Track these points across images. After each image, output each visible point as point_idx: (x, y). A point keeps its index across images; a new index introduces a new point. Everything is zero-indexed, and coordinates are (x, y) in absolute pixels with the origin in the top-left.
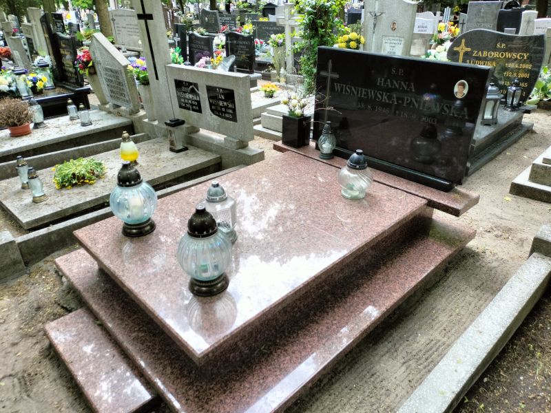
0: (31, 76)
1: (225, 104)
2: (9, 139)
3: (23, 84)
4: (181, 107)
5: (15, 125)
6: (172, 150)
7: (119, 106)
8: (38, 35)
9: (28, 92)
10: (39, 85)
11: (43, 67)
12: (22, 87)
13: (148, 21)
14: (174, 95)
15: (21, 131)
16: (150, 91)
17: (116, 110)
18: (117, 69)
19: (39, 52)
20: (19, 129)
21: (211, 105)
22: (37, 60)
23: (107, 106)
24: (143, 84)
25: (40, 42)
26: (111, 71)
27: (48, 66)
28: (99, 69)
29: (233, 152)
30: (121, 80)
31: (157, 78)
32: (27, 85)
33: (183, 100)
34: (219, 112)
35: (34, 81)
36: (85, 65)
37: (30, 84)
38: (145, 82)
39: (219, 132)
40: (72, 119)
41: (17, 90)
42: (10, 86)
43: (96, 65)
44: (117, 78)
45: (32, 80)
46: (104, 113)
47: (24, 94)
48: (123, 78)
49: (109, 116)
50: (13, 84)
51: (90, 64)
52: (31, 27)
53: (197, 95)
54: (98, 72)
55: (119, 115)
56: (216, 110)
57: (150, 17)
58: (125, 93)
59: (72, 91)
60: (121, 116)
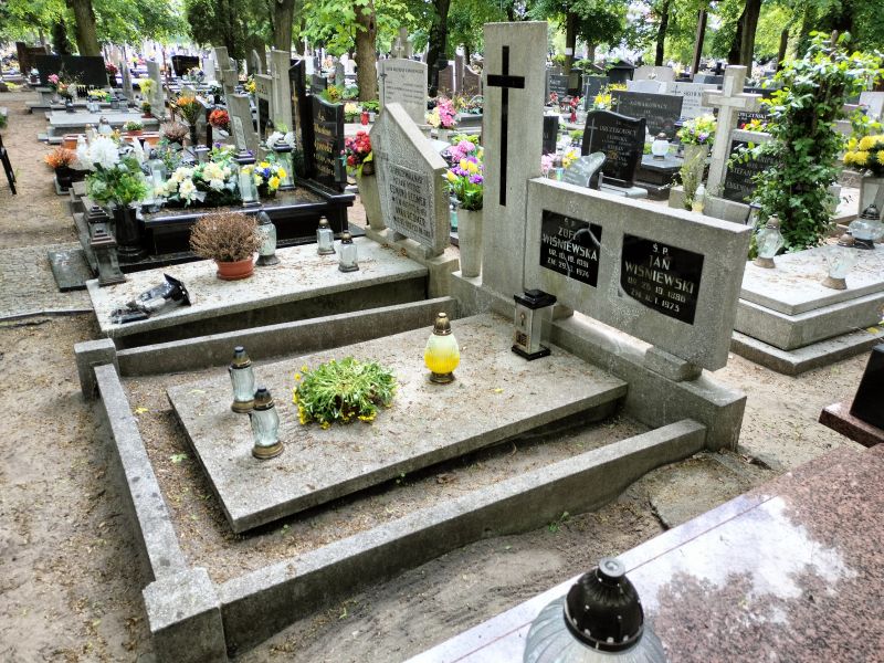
0: (261, 167)
1: (669, 280)
2: (215, 283)
3: (247, 181)
4: (543, 262)
5: (229, 259)
6: (516, 350)
7: (404, 238)
8: (280, 95)
9: (253, 195)
10: (273, 183)
11: (281, 151)
12: (244, 185)
13: (511, 90)
14: (533, 239)
15: (236, 270)
16: (479, 223)
17: (399, 245)
18: (420, 173)
19: (276, 124)
20: (234, 267)
21: (625, 275)
22: (273, 138)
23: (383, 233)
24: (470, 208)
25: (281, 108)
26: (407, 174)
27: (289, 150)
28: (383, 169)
29: (667, 384)
30: (423, 193)
31: (503, 201)
32: (253, 182)
33: (553, 252)
34: (644, 292)
35: (266, 176)
36: (359, 158)
37: (259, 180)
38: (475, 205)
39: (633, 332)
40: (322, 252)
41: (237, 188)
42: (226, 182)
43: (378, 160)
44: (417, 189)
45: (261, 175)
46: (375, 245)
47: (247, 198)
48: (429, 191)
49: (386, 253)
50: (232, 179)
51: (369, 158)
52: (271, 82)
53: (594, 248)
54: (379, 173)
55: (404, 253)
56: (638, 287)
57: (519, 82)
58: (427, 219)
59: (325, 198)
60: (408, 256)
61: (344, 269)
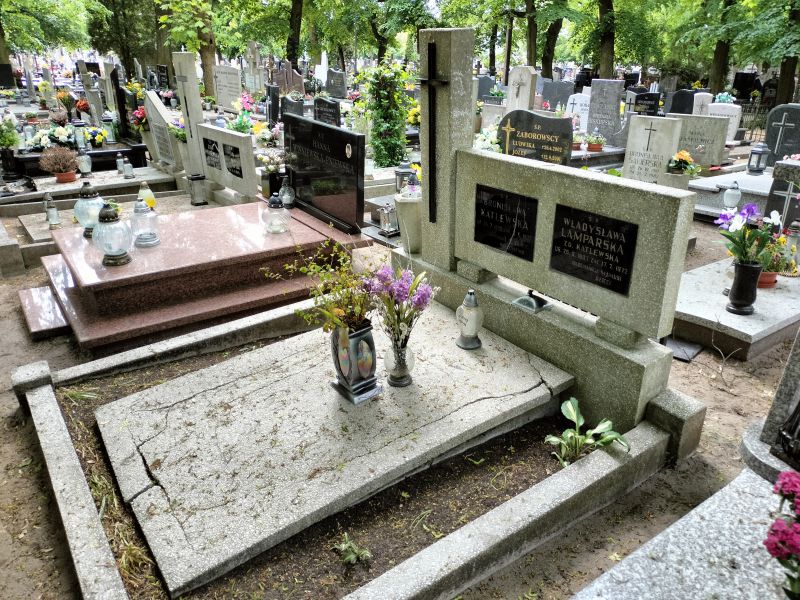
0: (92, 130)
1: (235, 161)
2: (54, 184)
3: (82, 136)
4: (207, 163)
5: (61, 171)
6: (192, 204)
7: (167, 164)
8: (110, 89)
9: (86, 144)
10: (99, 139)
11: (107, 122)
12: (80, 139)
13: (184, 83)
14: (203, 153)
15: (66, 177)
16: (187, 148)
17: (164, 168)
19: (108, 107)
20: (64, 176)
21: (226, 162)
23: (158, 163)
24: (182, 142)
26: (159, 128)
27: (111, 120)
28: (151, 125)
30: (166, 137)
31: (192, 136)
32: (86, 137)
33: (208, 157)
34: (232, 169)
35: (94, 135)
36: (140, 121)
37: (89, 137)
38: (184, 140)
41: (75, 141)
43: (148, 121)
44: (163, 135)
45: (91, 134)
46: (154, 169)
47: (81, 146)
48: (167, 135)
49: (156, 172)
50: (73, 136)
51: (144, 121)
52: (105, 81)
53: (217, 152)
54: (150, 128)
55: (165, 171)
56: (230, 167)
57: (185, 79)
58: (170, 150)
59: (130, 147)
60: (167, 173)
61: (126, 177)
